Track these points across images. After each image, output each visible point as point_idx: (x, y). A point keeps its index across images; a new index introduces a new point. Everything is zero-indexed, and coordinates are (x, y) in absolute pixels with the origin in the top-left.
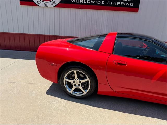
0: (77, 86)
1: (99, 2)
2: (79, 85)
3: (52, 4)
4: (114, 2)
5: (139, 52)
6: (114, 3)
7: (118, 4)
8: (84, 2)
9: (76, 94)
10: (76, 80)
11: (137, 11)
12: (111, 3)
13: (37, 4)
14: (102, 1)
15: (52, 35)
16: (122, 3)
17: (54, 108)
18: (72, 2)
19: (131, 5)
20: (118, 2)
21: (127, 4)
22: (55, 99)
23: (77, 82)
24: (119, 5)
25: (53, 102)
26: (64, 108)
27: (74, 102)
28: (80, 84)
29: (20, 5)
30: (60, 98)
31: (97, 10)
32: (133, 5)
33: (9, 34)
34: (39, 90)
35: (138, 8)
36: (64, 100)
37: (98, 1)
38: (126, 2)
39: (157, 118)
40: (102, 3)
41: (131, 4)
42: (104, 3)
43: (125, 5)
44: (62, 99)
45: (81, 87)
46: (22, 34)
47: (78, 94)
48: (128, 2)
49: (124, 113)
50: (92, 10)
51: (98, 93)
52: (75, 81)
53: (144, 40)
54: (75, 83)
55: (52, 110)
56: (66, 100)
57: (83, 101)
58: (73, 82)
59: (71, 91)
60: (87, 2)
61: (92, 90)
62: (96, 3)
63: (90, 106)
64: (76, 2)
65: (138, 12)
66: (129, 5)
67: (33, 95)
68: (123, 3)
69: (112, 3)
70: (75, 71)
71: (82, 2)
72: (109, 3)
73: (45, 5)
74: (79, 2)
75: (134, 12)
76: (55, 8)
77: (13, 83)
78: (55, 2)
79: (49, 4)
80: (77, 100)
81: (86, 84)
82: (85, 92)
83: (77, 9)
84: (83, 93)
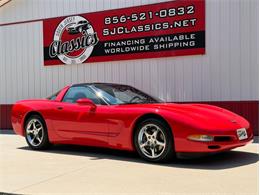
1: (142, 48)
4: (164, 45)
7: (169, 46)
8: (122, 51)
11: (203, 52)
13: (63, 61)
14: (146, 46)
16: (176, 44)
19: (191, 45)
32: (194, 45)
35: (204, 46)
38: (182, 41)
40: (146, 49)
42: (149, 47)
43: (181, 46)
48: (185, 41)
62: (138, 50)
65: (205, 54)
66: (187, 45)
69: (160, 46)
71: (118, 51)
72: (156, 47)
74: (114, 52)
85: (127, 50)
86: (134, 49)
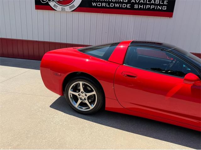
0: (83, 100)
1: (124, 6)
2: (85, 99)
3: (71, 8)
4: (143, 5)
5: (165, 65)
6: (142, 7)
7: (147, 7)
8: (107, 6)
9: (82, 108)
10: (82, 92)
12: (138, 6)
13: (54, 8)
14: (128, 5)
15: (69, 43)
16: (152, 7)
17: (54, 122)
18: (93, 5)
19: (163, 9)
20: (147, 6)
21: (159, 8)
22: (58, 113)
23: (83, 96)
24: (149, 9)
25: (55, 116)
26: (65, 123)
27: (79, 118)
28: (86, 97)
29: (36, 9)
30: (63, 113)
31: (122, 15)
32: (166, 9)
33: (22, 42)
34: (44, 103)
35: (173, 12)
36: (68, 115)
37: (123, 4)
38: (157, 5)
39: (171, 142)
40: (128, 7)
41: (164, 7)
42: (130, 6)
43: (156, 8)
44: (66, 114)
45: (86, 102)
46: (36, 41)
47: (84, 109)
48: (160, 5)
49: (133, 134)
50: (115, 15)
51: (106, 109)
52: (81, 94)
53: (161, 50)
54: (81, 96)
55: (52, 124)
56: (70, 115)
57: (89, 117)
58: (79, 94)
59: (77, 105)
60: (110, 6)
61: (98, 105)
62: (121, 7)
63: (95, 123)
64: (98, 5)
65: (172, 17)
66: (161, 9)
67: (36, 108)
68: (154, 6)
69: (140, 6)
70: (81, 83)
71: (104, 5)
72: (136, 6)
73: (62, 9)
74: (100, 6)
75: (167, 18)
76: (73, 12)
77: (17, 94)
78: (74, 6)
79: (67, 8)
80: (82, 116)
81: (93, 98)
82: (92, 107)
83: (98, 14)
84: (89, 108)
85: (112, 5)
86: (117, 5)
